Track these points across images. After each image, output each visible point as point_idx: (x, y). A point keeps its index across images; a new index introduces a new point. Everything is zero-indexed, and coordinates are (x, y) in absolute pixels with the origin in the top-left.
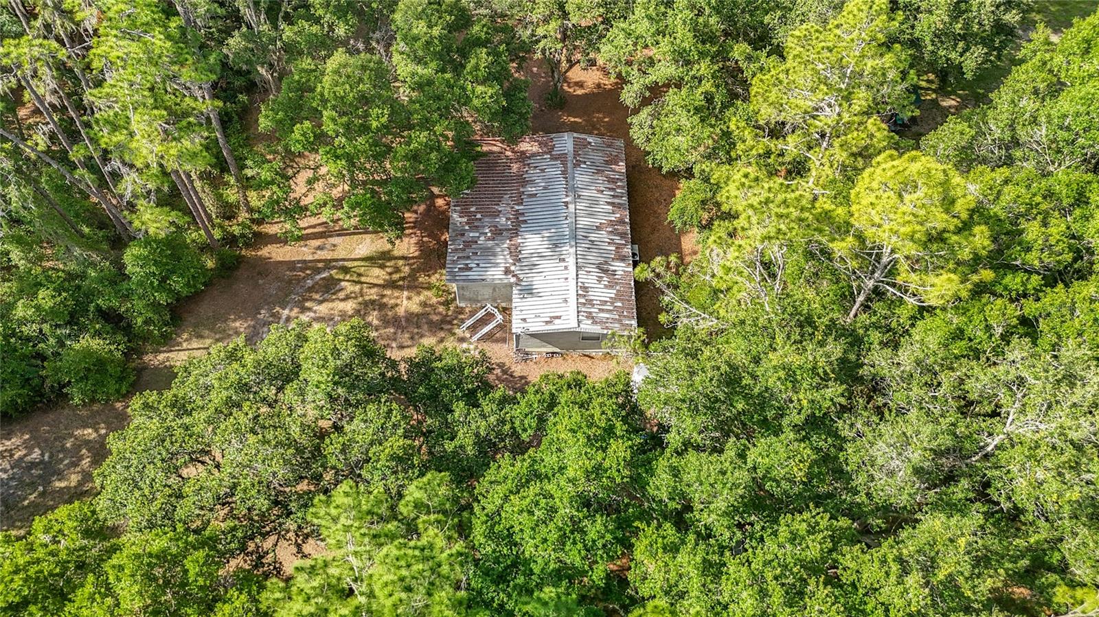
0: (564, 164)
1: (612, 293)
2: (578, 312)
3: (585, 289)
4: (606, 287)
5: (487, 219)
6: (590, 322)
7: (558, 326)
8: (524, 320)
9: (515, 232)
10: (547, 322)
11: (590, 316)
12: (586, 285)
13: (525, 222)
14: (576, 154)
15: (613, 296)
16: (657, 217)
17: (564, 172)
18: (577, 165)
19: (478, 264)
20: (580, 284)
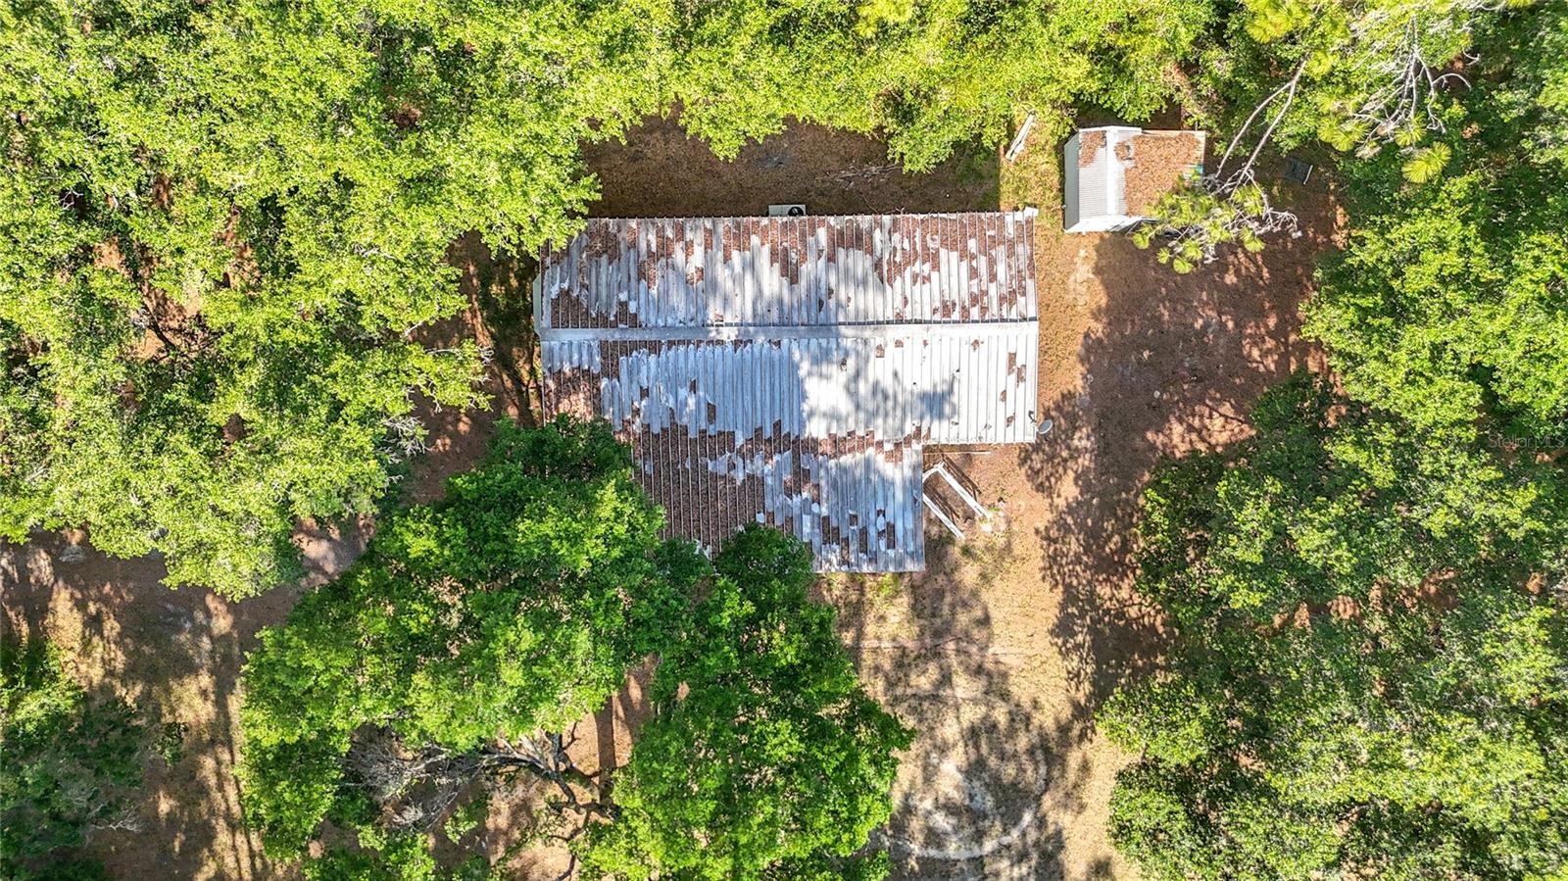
0: (628, 348)
1: (949, 258)
2: (1003, 320)
3: (947, 308)
4: (936, 267)
5: (768, 502)
6: (1021, 300)
7: (1029, 357)
8: (1010, 420)
9: (800, 447)
10: (1020, 379)
11: (1008, 299)
12: (938, 304)
13: (777, 426)
14: (601, 321)
15: (954, 255)
16: (678, 163)
17: (654, 347)
18: (634, 322)
19: (879, 513)
20: (937, 317)
